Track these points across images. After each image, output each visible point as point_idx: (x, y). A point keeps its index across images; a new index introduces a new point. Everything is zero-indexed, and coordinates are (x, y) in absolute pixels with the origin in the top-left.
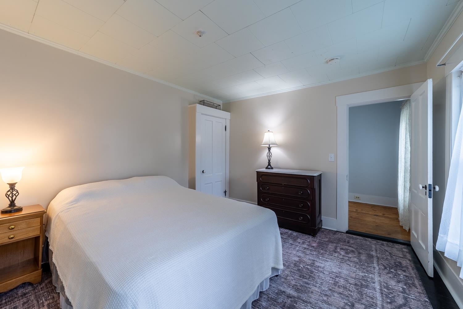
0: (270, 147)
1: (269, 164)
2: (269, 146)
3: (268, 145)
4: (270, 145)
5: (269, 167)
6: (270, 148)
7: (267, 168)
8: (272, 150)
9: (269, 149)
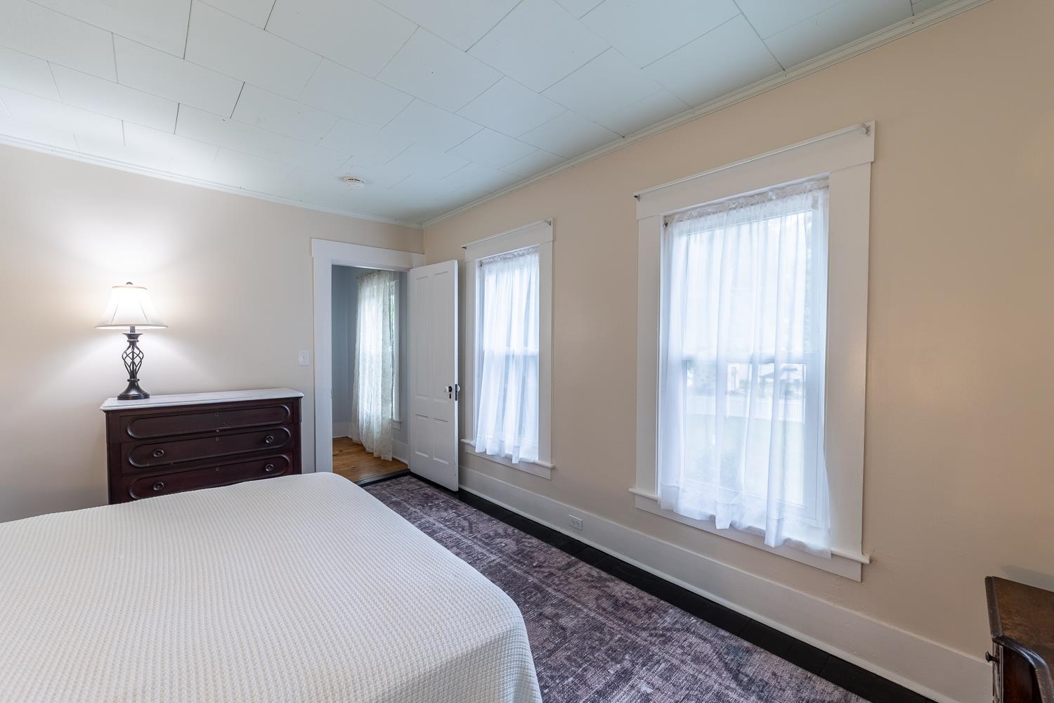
0: (136, 333)
1: (133, 383)
2: (133, 329)
3: (129, 328)
4: (136, 328)
5: (134, 393)
6: (138, 335)
7: (123, 397)
8: (142, 343)
9: (133, 338)
